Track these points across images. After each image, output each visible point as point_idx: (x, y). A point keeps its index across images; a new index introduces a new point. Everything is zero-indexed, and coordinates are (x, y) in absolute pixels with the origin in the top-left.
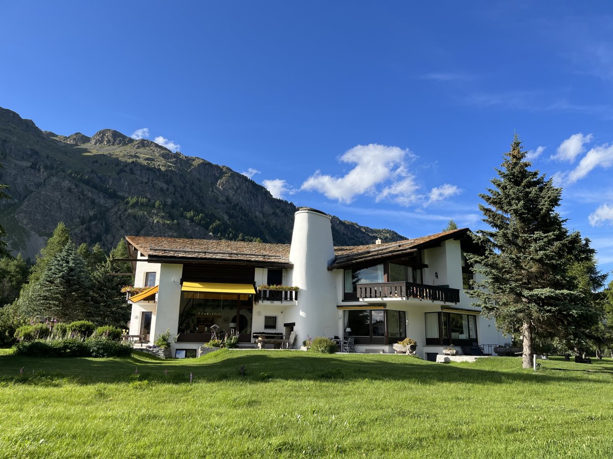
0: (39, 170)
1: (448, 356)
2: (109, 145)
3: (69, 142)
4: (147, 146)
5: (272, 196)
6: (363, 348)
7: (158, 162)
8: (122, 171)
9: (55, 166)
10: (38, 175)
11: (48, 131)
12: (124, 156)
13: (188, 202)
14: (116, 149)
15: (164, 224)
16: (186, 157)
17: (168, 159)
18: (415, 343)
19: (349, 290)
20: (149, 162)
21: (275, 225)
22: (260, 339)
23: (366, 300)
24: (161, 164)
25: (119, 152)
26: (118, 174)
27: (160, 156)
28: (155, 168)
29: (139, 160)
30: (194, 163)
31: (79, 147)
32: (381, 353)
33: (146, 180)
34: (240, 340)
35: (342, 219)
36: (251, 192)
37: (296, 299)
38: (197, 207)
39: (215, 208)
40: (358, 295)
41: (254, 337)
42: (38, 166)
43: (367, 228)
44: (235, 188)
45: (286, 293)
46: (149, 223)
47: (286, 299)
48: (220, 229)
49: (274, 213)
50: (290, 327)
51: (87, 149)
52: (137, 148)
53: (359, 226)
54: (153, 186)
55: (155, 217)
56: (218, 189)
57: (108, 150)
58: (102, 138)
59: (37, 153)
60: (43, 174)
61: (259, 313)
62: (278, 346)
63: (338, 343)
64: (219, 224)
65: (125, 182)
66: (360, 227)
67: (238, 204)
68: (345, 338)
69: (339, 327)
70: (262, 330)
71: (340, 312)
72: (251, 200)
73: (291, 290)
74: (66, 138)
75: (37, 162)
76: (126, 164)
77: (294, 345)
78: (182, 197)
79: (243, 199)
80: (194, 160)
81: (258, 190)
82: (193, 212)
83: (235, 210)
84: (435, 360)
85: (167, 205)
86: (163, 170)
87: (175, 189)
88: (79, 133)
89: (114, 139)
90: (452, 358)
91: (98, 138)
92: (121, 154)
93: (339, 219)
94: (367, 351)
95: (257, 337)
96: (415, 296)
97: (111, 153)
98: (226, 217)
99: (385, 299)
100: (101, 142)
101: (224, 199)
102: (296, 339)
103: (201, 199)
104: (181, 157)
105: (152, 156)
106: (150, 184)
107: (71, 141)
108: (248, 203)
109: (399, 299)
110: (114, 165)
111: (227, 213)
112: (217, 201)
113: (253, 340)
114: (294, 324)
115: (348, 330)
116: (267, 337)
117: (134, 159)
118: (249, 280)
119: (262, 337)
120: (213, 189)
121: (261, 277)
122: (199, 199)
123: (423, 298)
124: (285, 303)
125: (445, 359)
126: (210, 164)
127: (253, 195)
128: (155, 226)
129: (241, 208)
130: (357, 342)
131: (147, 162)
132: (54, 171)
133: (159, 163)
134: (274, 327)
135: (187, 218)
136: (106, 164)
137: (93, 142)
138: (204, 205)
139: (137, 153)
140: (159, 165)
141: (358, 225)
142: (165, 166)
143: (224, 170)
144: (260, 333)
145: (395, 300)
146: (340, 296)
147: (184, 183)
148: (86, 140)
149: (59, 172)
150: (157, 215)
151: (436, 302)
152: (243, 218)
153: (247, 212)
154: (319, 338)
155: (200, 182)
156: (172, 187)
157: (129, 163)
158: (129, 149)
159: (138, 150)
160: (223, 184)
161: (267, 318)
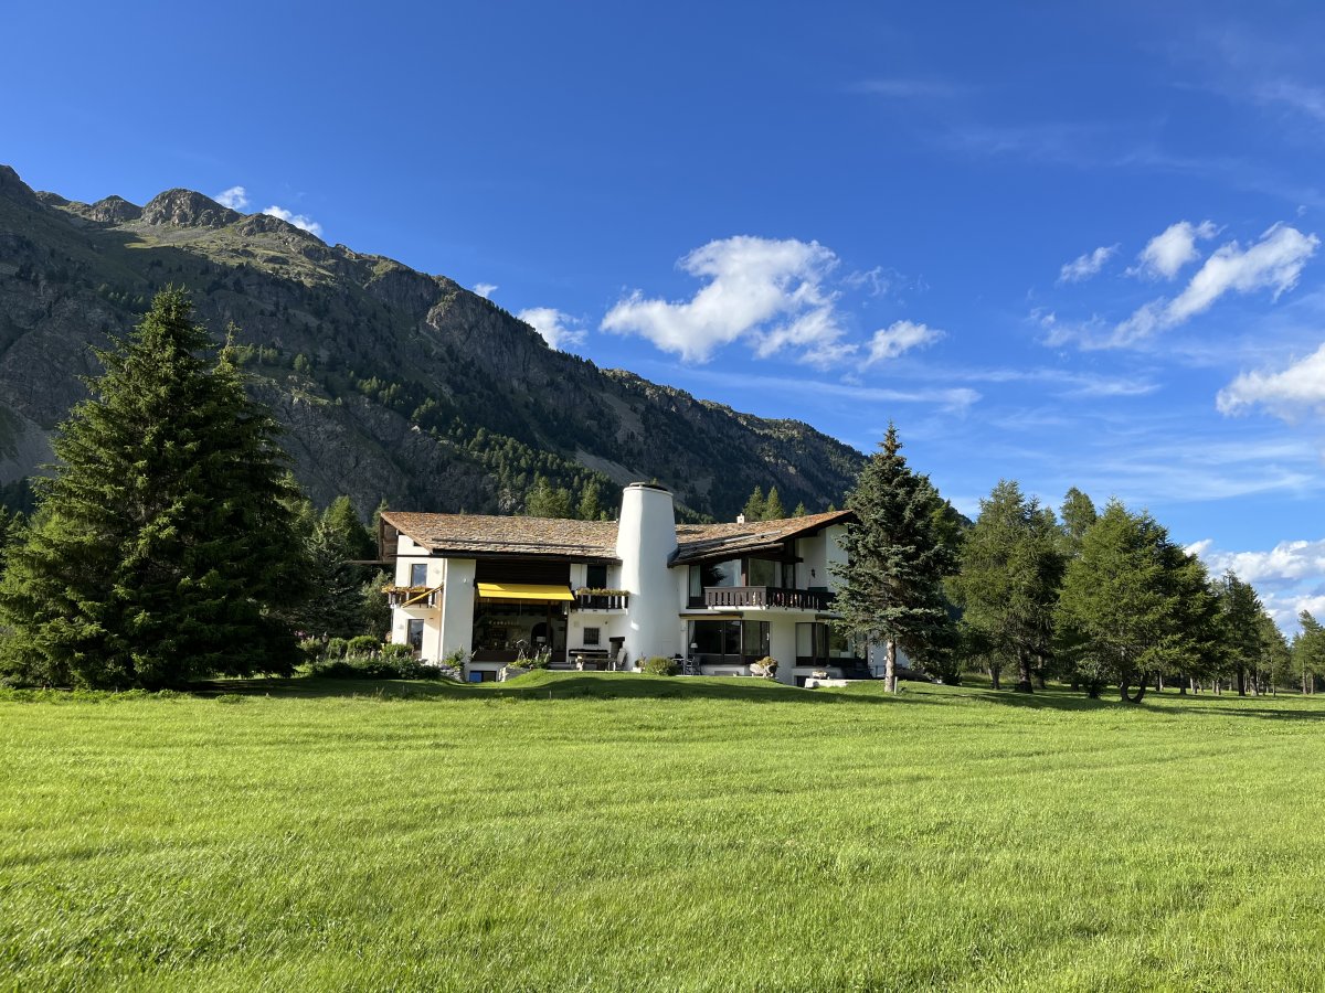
0: (36, 283)
1: (819, 681)
2: (185, 226)
3: (94, 218)
4: (270, 230)
5: (546, 344)
6: (712, 669)
7: (297, 266)
8: (217, 285)
9: (70, 273)
10: (34, 294)
11: (48, 191)
12: (220, 251)
13: (365, 356)
14: (199, 235)
15: (315, 407)
16: (357, 257)
17: (318, 259)
18: (776, 663)
19: (696, 593)
20: (277, 266)
21: (554, 410)
22: (580, 657)
23: (717, 608)
24: (302, 271)
25: (207, 241)
26: (209, 292)
27: (300, 253)
28: (289, 280)
29: (254, 263)
30: (375, 269)
31: (117, 229)
32: (735, 676)
33: (271, 308)
34: (552, 659)
35: (698, 397)
36: (501, 337)
37: (626, 607)
38: (384, 368)
39: (425, 371)
40: (707, 603)
41: (570, 655)
42: (34, 274)
43: (752, 416)
44: (466, 327)
45: (613, 598)
46: (283, 403)
47: (613, 607)
48: (437, 417)
49: (551, 384)
50: (618, 642)
51: (135, 234)
52: (248, 234)
53: (735, 413)
54: (288, 320)
55: (294, 391)
56: (429, 329)
57: (182, 237)
58: (169, 208)
59: (29, 245)
60: (45, 293)
61: (576, 624)
62: (602, 666)
63: (679, 662)
64: (433, 409)
65: (224, 310)
66: (737, 415)
67: (473, 361)
68: (690, 657)
69: (683, 643)
70: (581, 646)
71: (684, 623)
72: (501, 353)
73: (620, 594)
74: (88, 208)
75: (32, 265)
76: (226, 271)
77: (623, 666)
78: (351, 345)
79: (483, 350)
80: (375, 263)
81: (516, 332)
82: (377, 379)
83: (466, 375)
84: (803, 685)
85: (320, 363)
86: (309, 285)
87: (336, 329)
88: (116, 198)
89: (195, 213)
90: (821, 682)
91: (158, 208)
92: (213, 246)
93: (691, 398)
94: (717, 673)
95: (576, 655)
96: (779, 604)
97: (191, 243)
98: (447, 391)
99: (741, 608)
100: (167, 218)
101: (442, 350)
102: (626, 658)
103: (393, 349)
104: (346, 256)
105: (282, 252)
106: (280, 317)
107: (100, 216)
108: (495, 360)
109: (758, 608)
110: (199, 271)
111: (448, 381)
112: (427, 355)
113: (568, 659)
114: (623, 639)
115: (694, 646)
116: (588, 656)
117: (243, 260)
118: (563, 581)
119: (583, 655)
120: (418, 329)
121: (578, 576)
122: (389, 350)
123: (789, 606)
124: (611, 612)
125: (815, 683)
126: (410, 272)
127: (505, 343)
128: (296, 410)
129: (479, 371)
130: (705, 662)
131: (271, 265)
132: (68, 286)
133: (299, 269)
134: (596, 642)
135: (364, 394)
136: (180, 269)
137: (148, 217)
138: (398, 364)
139: (248, 245)
140: (299, 274)
141: (732, 411)
142: (312, 276)
143: (442, 285)
144: (578, 650)
145: (754, 609)
146: (684, 601)
147: (354, 314)
148: (132, 212)
149: (79, 288)
150: (299, 386)
151: (807, 611)
152: (486, 392)
153: (493, 380)
154: (656, 657)
155: (389, 311)
156: (329, 324)
157: (232, 268)
158: (230, 236)
159: (251, 239)
160: (440, 319)
161: (586, 630)
